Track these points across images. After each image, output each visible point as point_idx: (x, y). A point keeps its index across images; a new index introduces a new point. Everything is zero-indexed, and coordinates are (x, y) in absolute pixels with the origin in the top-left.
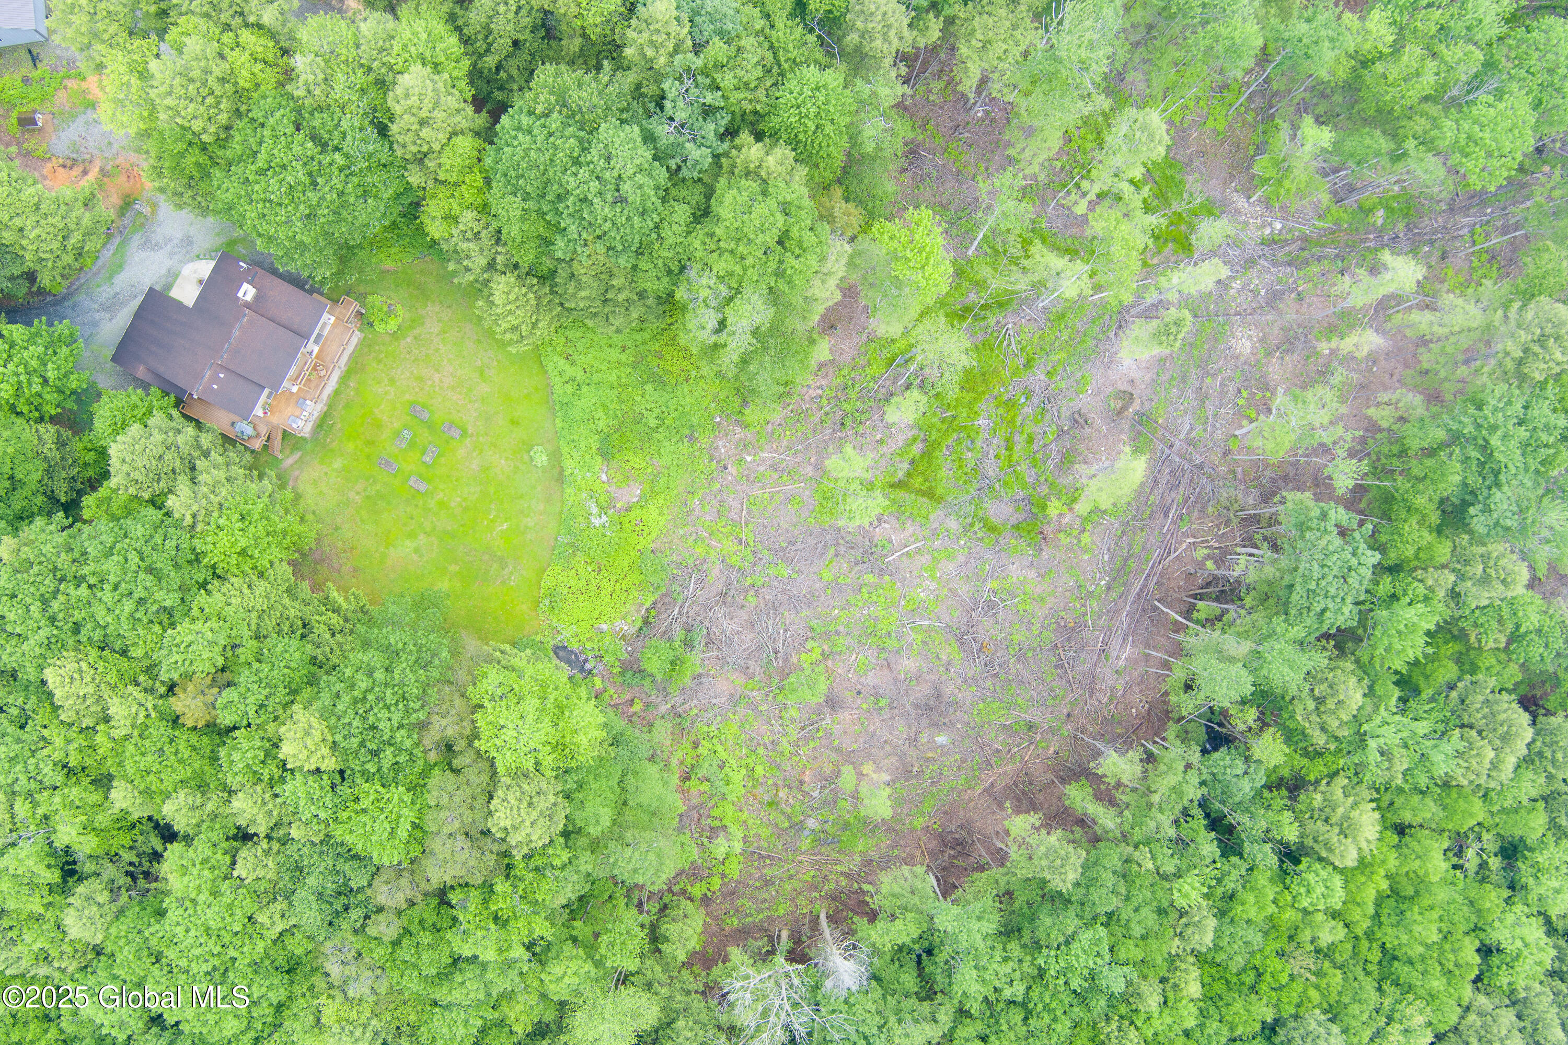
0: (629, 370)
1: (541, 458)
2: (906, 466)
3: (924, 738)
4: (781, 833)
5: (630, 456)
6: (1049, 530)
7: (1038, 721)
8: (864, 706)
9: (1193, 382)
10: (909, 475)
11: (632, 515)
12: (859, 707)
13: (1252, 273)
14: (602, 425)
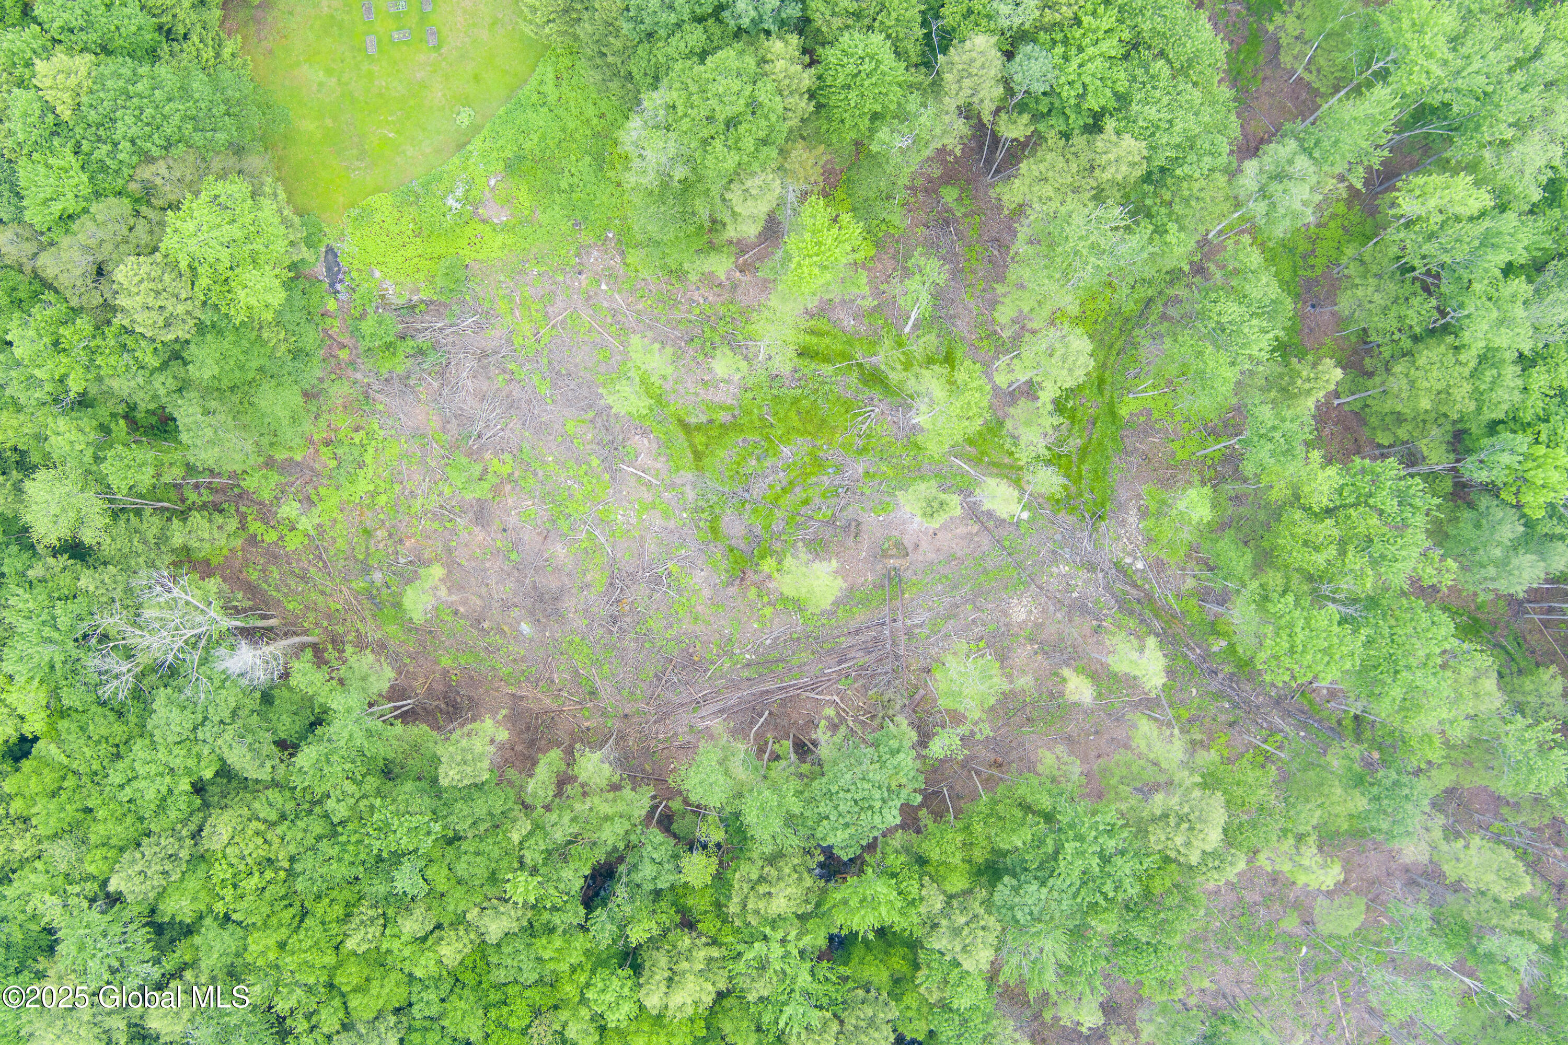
0: (588, 132)
1: (465, 118)
2: (704, 419)
3: (515, 613)
4: (351, 556)
5: (524, 188)
6: (752, 577)
7: (602, 694)
8: (499, 543)
9: (958, 595)
10: (698, 427)
11: (481, 227)
12: (494, 540)
13: (1084, 574)
14: (528, 145)
